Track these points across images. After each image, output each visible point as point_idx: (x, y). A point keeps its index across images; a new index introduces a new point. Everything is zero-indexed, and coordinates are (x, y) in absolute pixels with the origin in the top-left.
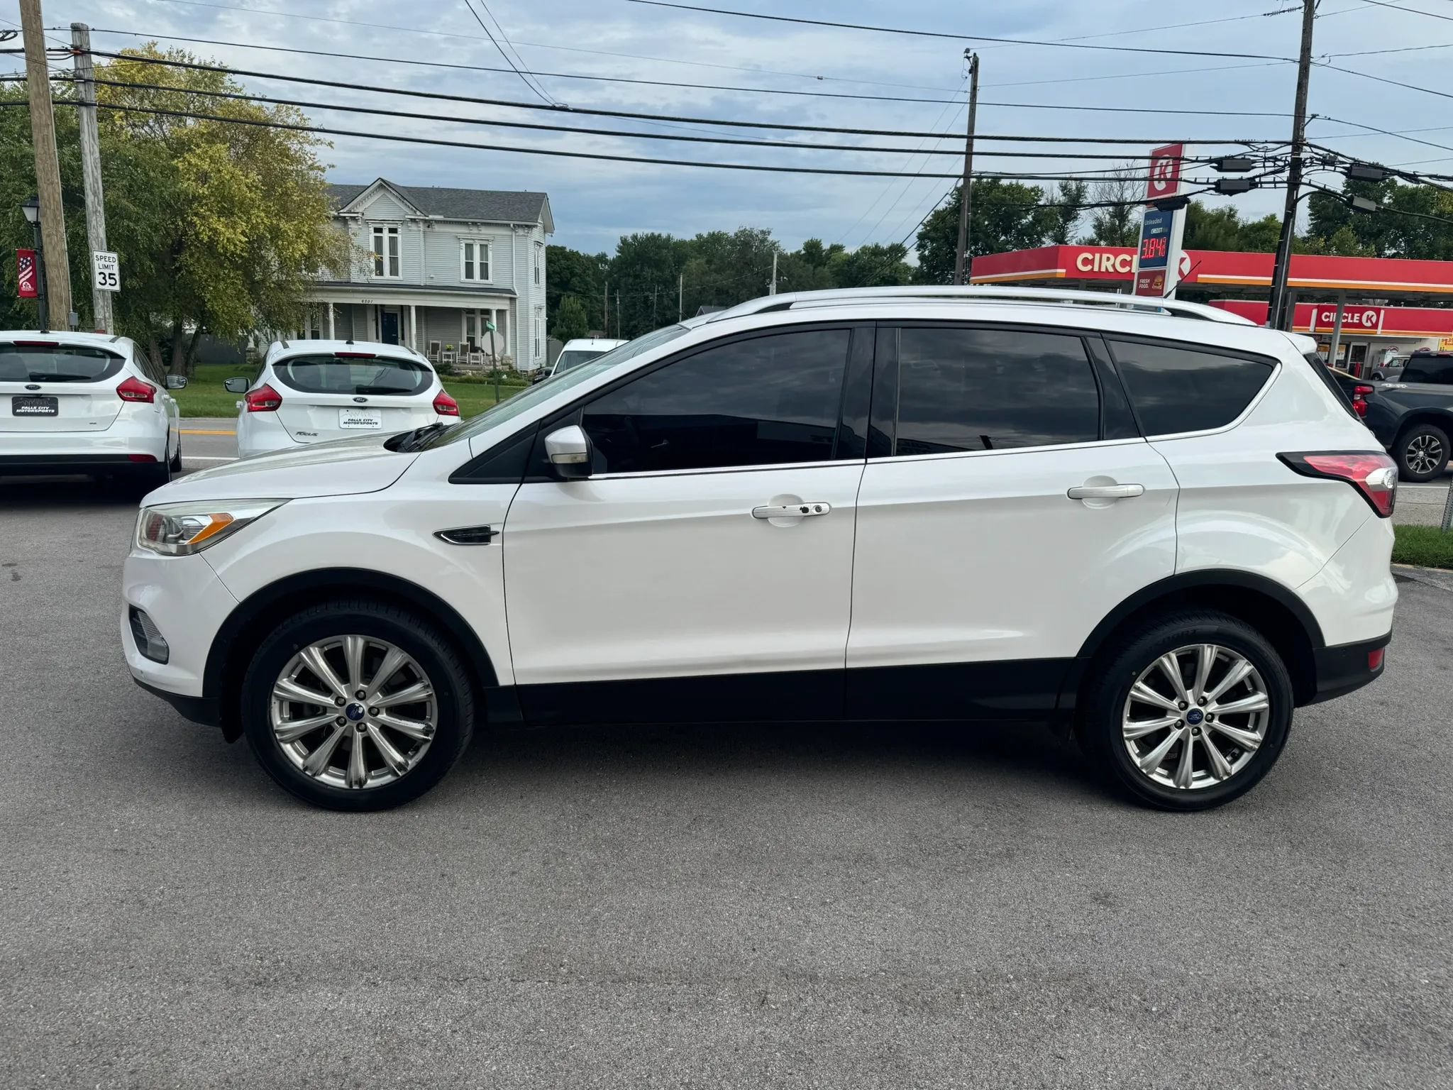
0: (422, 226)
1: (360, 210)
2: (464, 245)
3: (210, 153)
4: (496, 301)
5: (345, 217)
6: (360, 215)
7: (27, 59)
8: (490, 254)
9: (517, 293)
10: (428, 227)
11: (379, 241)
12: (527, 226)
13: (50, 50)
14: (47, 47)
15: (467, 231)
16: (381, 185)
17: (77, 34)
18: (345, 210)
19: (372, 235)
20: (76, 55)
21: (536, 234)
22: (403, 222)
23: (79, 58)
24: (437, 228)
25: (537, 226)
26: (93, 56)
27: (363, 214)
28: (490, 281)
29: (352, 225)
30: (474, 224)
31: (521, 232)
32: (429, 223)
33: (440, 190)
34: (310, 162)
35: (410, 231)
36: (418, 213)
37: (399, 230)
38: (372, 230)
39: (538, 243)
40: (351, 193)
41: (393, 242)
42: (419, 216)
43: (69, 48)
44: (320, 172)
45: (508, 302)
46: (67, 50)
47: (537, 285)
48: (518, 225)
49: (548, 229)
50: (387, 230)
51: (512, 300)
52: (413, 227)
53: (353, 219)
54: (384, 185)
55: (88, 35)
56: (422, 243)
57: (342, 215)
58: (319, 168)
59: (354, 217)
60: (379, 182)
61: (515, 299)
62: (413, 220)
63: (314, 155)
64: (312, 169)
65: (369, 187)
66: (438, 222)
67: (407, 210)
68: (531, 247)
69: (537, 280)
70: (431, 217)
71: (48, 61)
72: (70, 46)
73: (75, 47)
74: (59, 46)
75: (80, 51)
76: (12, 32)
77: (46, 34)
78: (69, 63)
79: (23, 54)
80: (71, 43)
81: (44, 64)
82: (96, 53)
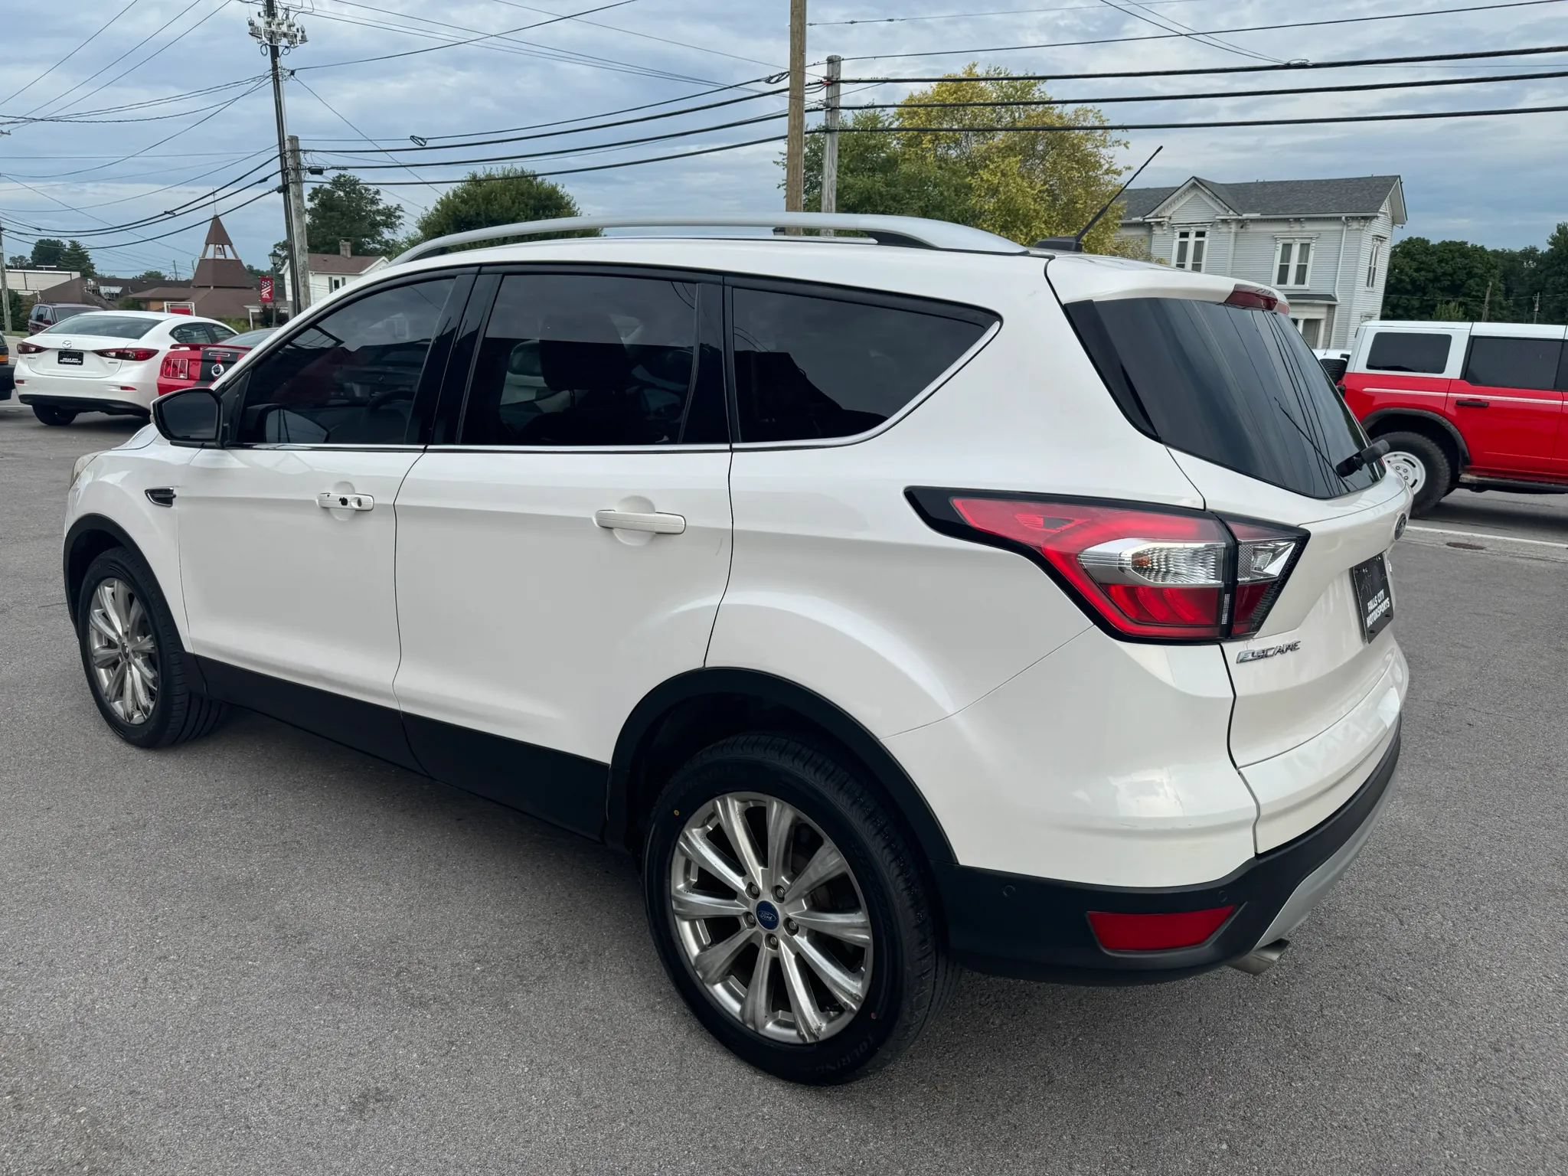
0: (1234, 227)
1: (1168, 214)
2: (1280, 246)
4: (1305, 309)
5: (1150, 223)
6: (1166, 219)
7: (790, 97)
8: (1312, 254)
9: (1338, 299)
10: (1242, 227)
11: (1183, 247)
12: (1363, 218)
13: (809, 84)
14: (807, 82)
15: (1287, 229)
16: (1194, 185)
17: (830, 65)
18: (1151, 216)
19: (1178, 240)
20: (828, 85)
21: (1379, 226)
22: (1213, 224)
23: (830, 88)
24: (1252, 228)
25: (1377, 217)
26: (842, 85)
27: (1170, 218)
28: (1307, 286)
29: (1157, 231)
30: (1297, 220)
31: (1355, 225)
32: (1242, 223)
33: (1264, 184)
34: (1106, 166)
35: (1220, 233)
36: (1231, 212)
37: (1207, 233)
38: (1178, 234)
39: (1380, 238)
40: (1161, 196)
41: (1199, 246)
42: (1232, 215)
43: (823, 80)
44: (1115, 176)
45: (1324, 310)
46: (821, 82)
47: (1370, 289)
48: (1353, 218)
49: (1397, 219)
50: (1194, 234)
51: (1331, 307)
52: (1224, 229)
53: (1159, 224)
54: (1197, 184)
55: (839, 65)
56: (1231, 248)
57: (1147, 220)
58: (1115, 172)
59: (1160, 222)
60: (1193, 181)
61: (1334, 306)
62: (1224, 221)
63: (1112, 158)
64: (1107, 174)
65: (1179, 188)
66: (1252, 220)
67: (1218, 209)
68: (1367, 244)
69: (1371, 280)
70: (1245, 216)
71: (806, 96)
72: (825, 78)
73: (828, 79)
74: (815, 79)
75: (832, 82)
76: (783, 74)
77: (807, 70)
78: (822, 95)
79: (787, 93)
80: (825, 75)
81: (802, 99)
82: (844, 82)
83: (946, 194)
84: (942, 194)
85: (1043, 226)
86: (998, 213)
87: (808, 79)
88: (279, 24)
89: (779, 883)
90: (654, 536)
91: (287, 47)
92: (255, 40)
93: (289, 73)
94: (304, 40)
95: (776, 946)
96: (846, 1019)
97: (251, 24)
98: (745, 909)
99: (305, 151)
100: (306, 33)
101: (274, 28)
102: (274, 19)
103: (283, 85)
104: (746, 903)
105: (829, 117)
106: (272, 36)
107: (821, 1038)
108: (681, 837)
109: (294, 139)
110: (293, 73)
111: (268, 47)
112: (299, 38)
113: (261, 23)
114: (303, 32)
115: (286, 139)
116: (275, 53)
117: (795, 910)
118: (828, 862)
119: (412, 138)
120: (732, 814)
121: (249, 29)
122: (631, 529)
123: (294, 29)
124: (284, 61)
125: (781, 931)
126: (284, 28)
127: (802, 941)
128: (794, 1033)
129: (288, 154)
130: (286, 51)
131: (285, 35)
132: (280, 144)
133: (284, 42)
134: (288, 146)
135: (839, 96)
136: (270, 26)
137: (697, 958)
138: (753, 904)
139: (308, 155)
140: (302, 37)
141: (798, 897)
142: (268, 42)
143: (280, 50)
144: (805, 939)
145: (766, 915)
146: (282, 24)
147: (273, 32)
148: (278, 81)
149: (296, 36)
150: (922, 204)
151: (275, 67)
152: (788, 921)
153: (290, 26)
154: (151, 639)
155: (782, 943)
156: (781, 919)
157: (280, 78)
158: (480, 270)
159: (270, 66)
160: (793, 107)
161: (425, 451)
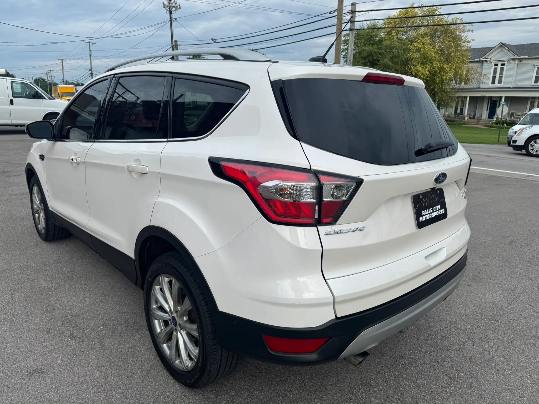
0: (517, 62)
1: (490, 57)
2: (536, 69)
3: (423, 41)
5: (482, 61)
6: (489, 59)
10: (520, 62)
11: (495, 70)
13: (344, 13)
16: (501, 46)
17: (352, 6)
18: (483, 58)
19: (493, 67)
20: (351, 13)
22: (508, 61)
23: (352, 14)
24: (524, 62)
26: (356, 13)
27: (491, 59)
29: (485, 64)
32: (520, 60)
33: (531, 44)
34: (464, 39)
35: (511, 64)
36: (516, 56)
37: (506, 64)
38: (493, 65)
40: (488, 50)
41: (502, 69)
42: (516, 57)
43: (350, 12)
44: (467, 43)
46: (349, 12)
50: (500, 65)
52: (513, 62)
53: (486, 61)
54: (502, 45)
55: (356, 6)
56: (515, 71)
58: (467, 42)
59: (487, 60)
60: (500, 44)
62: (513, 59)
63: (466, 36)
64: (465, 42)
65: (495, 47)
66: (525, 59)
67: (510, 54)
70: (522, 57)
71: (343, 18)
72: (350, 11)
73: (351, 11)
74: (347, 11)
75: (353, 12)
76: (335, 10)
77: (344, 8)
78: (349, 17)
79: (336, 17)
80: (350, 9)
81: (342, 19)
82: (357, 12)
83: (400, 52)
84: (398, 52)
85: (438, 63)
86: (420, 59)
87: (344, 12)
88: (172, 3)
89: (177, 310)
90: (141, 174)
91: (174, 11)
92: (165, 9)
93: (175, 19)
94: (180, 8)
95: (177, 333)
97: (163, 4)
98: (169, 318)
99: (179, 45)
100: (180, 6)
101: (170, 5)
102: (170, 2)
103: (174, 24)
104: (169, 315)
105: (351, 25)
106: (170, 7)
107: (188, 370)
108: (152, 288)
109: (176, 41)
110: (176, 19)
111: (169, 11)
112: (178, 7)
113: (166, 3)
114: (180, 5)
115: (174, 41)
116: (171, 13)
117: (181, 320)
118: (188, 304)
119: (212, 39)
120: (166, 283)
121: (163, 5)
122: (135, 171)
123: (177, 5)
124: (173, 16)
125: (178, 328)
126: (174, 4)
129: (174, 46)
130: (174, 12)
131: (174, 7)
132: (172, 43)
133: (174, 9)
134: (174, 44)
135: (355, 17)
136: (169, 4)
137: (159, 333)
138: (171, 316)
139: (180, 47)
140: (179, 7)
142: (169, 9)
143: (173, 12)
144: (184, 333)
145: (174, 321)
146: (173, 3)
147: (170, 6)
148: (171, 22)
149: (177, 7)
150: (390, 56)
151: (171, 17)
152: (180, 324)
153: (175, 4)
155: (179, 333)
156: (178, 324)
157: (172, 21)
158: (114, 76)
159: (169, 17)
160: (338, 22)
161: (94, 142)
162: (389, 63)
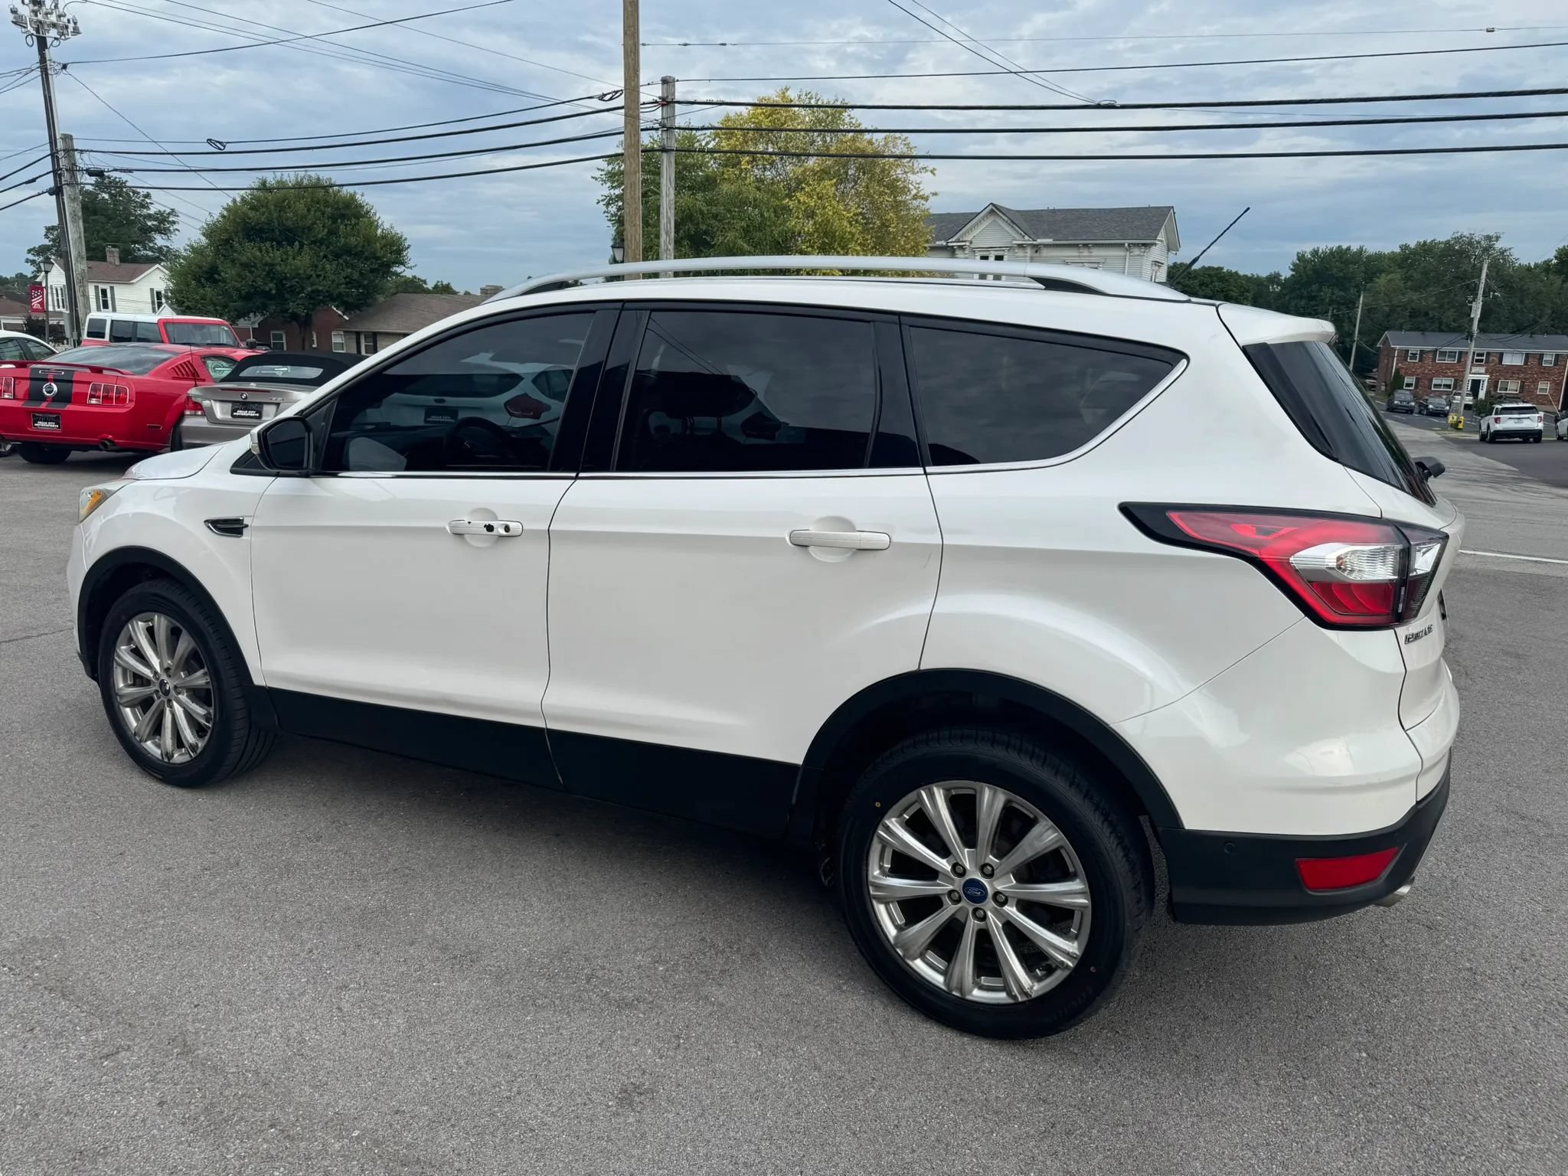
0: (1029, 252)
1: (969, 238)
3: (818, 190)
5: (953, 246)
6: (968, 243)
7: (625, 115)
10: (1036, 252)
12: (1144, 245)
13: (644, 104)
14: (642, 101)
15: (1077, 254)
16: (992, 211)
17: (665, 86)
18: (953, 239)
20: (663, 105)
21: (1157, 252)
22: (1010, 248)
23: (665, 108)
24: (1045, 252)
25: (1156, 244)
26: (676, 105)
27: (971, 243)
29: (960, 254)
30: (1086, 245)
31: (1136, 251)
32: (1037, 248)
33: (1054, 211)
34: (914, 192)
35: (1017, 257)
36: (1027, 238)
37: (1006, 257)
38: (979, 257)
39: (1157, 264)
40: (960, 221)
42: (1027, 240)
43: (658, 100)
44: (923, 202)
46: (656, 102)
48: (1134, 244)
49: (1172, 246)
50: (994, 257)
52: (1020, 253)
53: (961, 247)
54: (994, 210)
55: (674, 86)
57: (950, 244)
58: (922, 197)
59: (963, 245)
60: (991, 207)
62: (1021, 246)
63: (919, 184)
64: (915, 199)
65: (979, 213)
66: (1046, 246)
67: (1014, 234)
68: (1149, 267)
70: (1039, 241)
71: (641, 115)
72: (660, 98)
73: (663, 99)
74: (650, 99)
75: (666, 102)
76: (617, 92)
77: (642, 89)
78: (658, 114)
79: (623, 111)
80: (660, 95)
81: (637, 118)
82: (679, 102)
83: (766, 215)
84: (762, 215)
86: (816, 235)
87: (643, 98)
88: (47, 14)
89: (987, 861)
90: (854, 553)
91: (56, 39)
92: (18, 29)
93: (60, 67)
94: (76, 31)
95: (984, 918)
96: (1058, 976)
97: (14, 11)
98: (951, 887)
99: (82, 151)
100: (78, 25)
101: (40, 17)
102: (40, 7)
103: (56, 81)
104: (951, 881)
105: (665, 136)
106: (39, 26)
107: (1033, 996)
108: (880, 826)
109: (67, 138)
110: (65, 67)
111: (35, 38)
112: (70, 29)
113: (25, 11)
114: (75, 23)
115: (58, 137)
116: (42, 44)
117: (1005, 884)
118: (1045, 836)
119: (209, 141)
120: (937, 802)
121: (11, 17)
122: (826, 545)
123: (65, 20)
124: (50, 53)
125: (989, 905)
126: (53, 18)
127: (1011, 910)
128: (1003, 995)
129: (61, 154)
130: (56, 43)
131: (54, 25)
132: (51, 143)
133: (53, 33)
134: (60, 145)
135: (674, 116)
136: (36, 16)
137: (896, 938)
138: (959, 883)
139: (85, 156)
140: (74, 29)
141: (1007, 873)
142: (34, 33)
143: (49, 41)
144: (1014, 909)
145: (974, 892)
146: (51, 13)
147: (40, 22)
148: (47, 75)
149: (67, 27)
150: (743, 224)
151: (43, 59)
152: (997, 894)
153: (60, 16)
154: (205, 674)
155: (989, 914)
156: (990, 892)
157: (49, 72)
158: (623, 306)
159: (37, 58)
160: (629, 126)
161: (577, 478)
162: (740, 242)
